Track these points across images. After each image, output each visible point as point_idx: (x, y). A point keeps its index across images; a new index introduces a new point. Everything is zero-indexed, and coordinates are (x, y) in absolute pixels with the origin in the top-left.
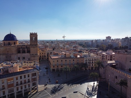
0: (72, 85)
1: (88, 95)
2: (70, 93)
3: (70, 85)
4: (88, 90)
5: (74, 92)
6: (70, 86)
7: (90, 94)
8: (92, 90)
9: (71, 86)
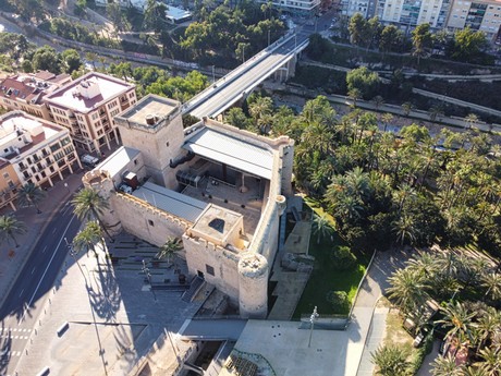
0: (32, 306)
1: (101, 317)
2: (50, 347)
3: (25, 312)
4: (94, 297)
5: (60, 334)
6: (31, 316)
7: (105, 310)
8: (104, 289)
9: (33, 312)
